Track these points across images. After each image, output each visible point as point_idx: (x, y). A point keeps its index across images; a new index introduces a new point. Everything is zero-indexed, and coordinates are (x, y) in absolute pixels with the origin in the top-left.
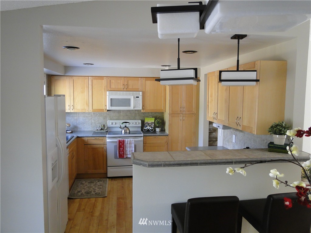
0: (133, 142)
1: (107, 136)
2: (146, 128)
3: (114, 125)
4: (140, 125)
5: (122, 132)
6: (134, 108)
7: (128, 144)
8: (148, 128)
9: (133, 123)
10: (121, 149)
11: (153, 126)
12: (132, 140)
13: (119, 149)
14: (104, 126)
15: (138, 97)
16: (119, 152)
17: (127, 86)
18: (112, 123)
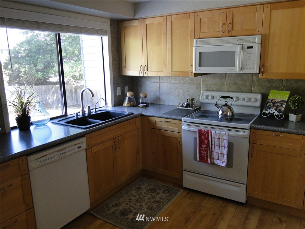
0: (226, 138)
1: (183, 119)
2: (267, 112)
3: (209, 101)
4: (258, 104)
5: (218, 113)
6: (241, 69)
7: (216, 140)
8: (272, 111)
9: (244, 100)
10: (203, 146)
11: (283, 109)
12: (225, 133)
13: (200, 146)
14: (193, 99)
15: (252, 47)
16: (200, 150)
17: (231, 26)
18: (207, 97)
